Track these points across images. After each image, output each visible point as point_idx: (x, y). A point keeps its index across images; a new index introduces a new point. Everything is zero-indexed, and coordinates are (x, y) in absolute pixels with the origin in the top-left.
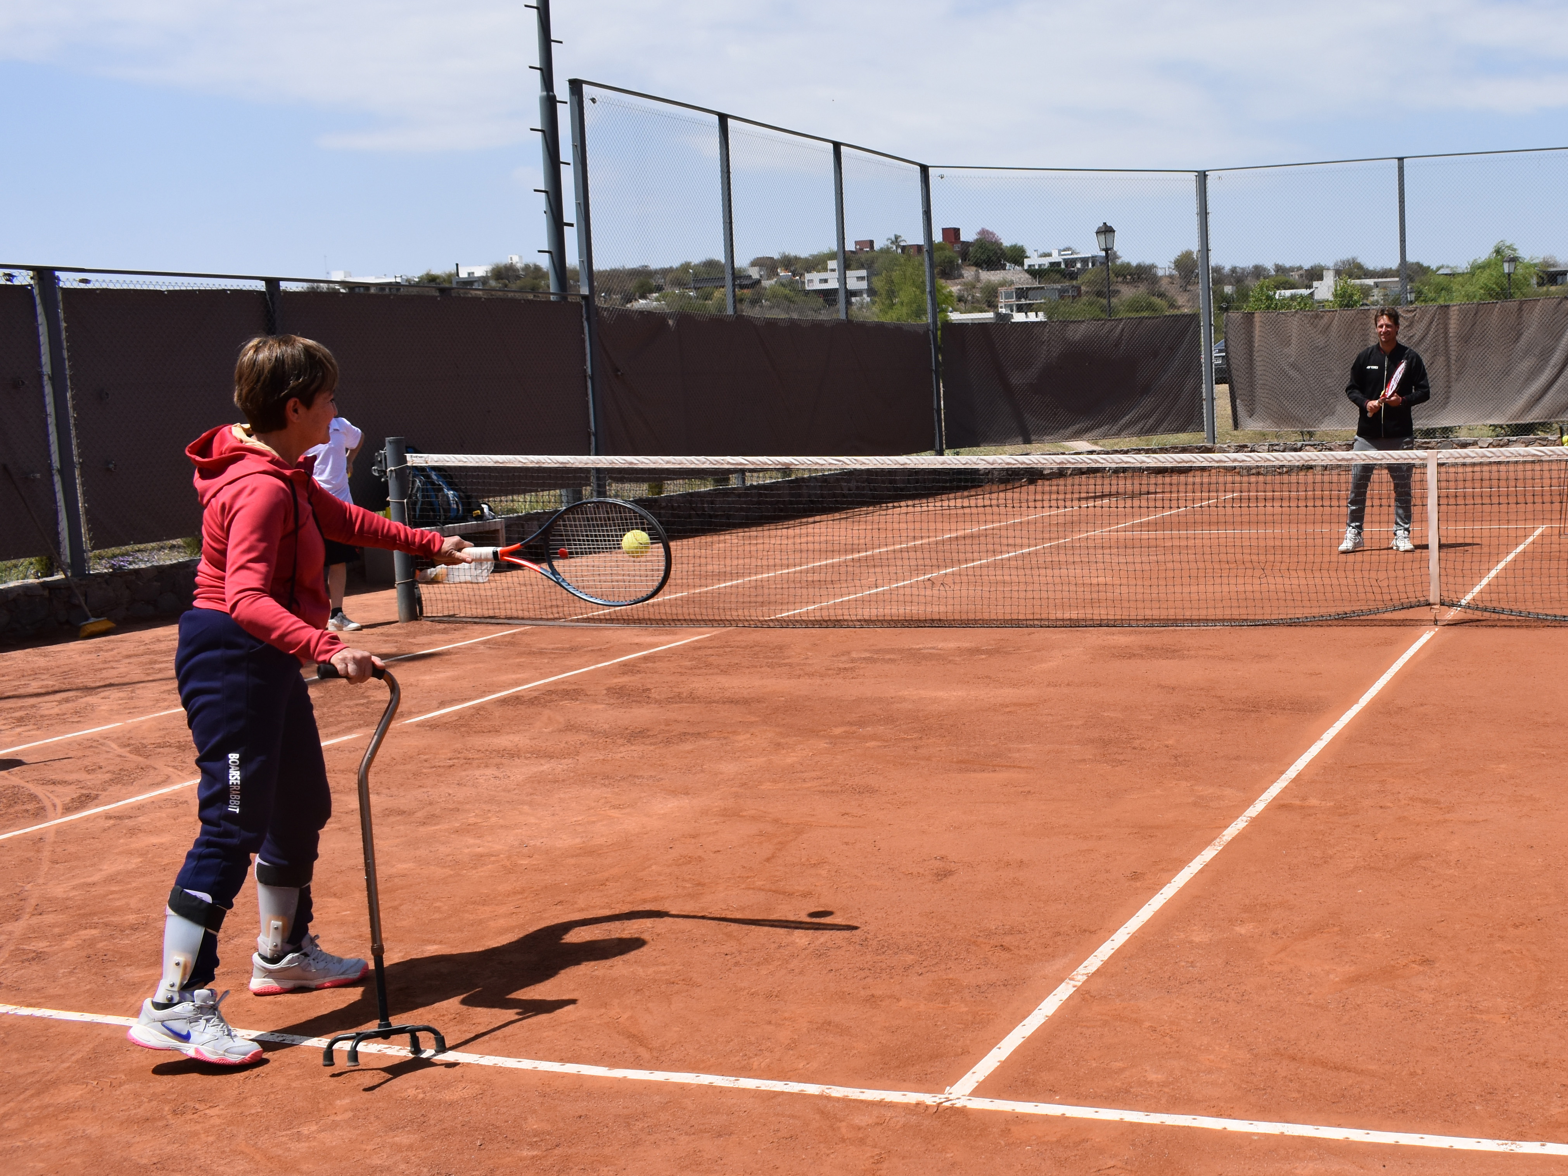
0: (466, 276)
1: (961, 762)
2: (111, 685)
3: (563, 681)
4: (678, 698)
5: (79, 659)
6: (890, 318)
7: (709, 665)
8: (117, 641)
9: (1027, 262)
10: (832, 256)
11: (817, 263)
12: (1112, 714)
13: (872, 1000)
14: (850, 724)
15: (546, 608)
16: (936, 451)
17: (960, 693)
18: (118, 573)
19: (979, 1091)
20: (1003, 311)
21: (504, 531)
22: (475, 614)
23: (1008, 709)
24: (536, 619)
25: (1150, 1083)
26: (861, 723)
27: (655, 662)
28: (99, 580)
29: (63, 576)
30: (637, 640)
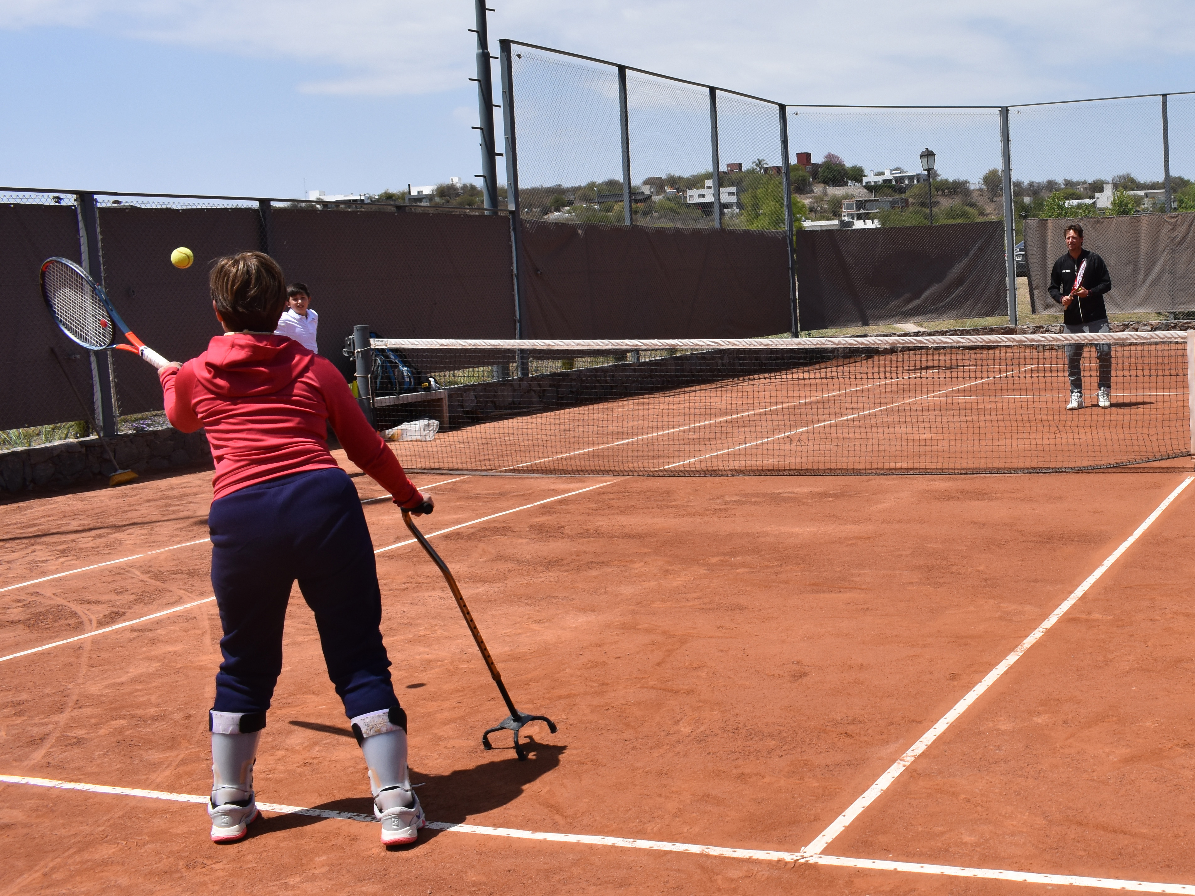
0: (416, 194)
1: (813, 584)
2: (135, 524)
3: (494, 521)
4: (586, 534)
5: (109, 503)
6: (754, 227)
7: (610, 507)
8: (139, 489)
9: (865, 180)
10: (708, 176)
11: (696, 182)
12: (935, 546)
13: (742, 777)
14: (724, 554)
15: (480, 461)
16: (793, 333)
17: (812, 529)
18: (140, 433)
19: (828, 851)
20: (846, 219)
21: (447, 399)
22: (424, 467)
23: (850, 542)
24: (472, 470)
25: (966, 844)
26: (733, 553)
27: (567, 504)
28: (125, 439)
29: (97, 437)
30: (553, 487)
